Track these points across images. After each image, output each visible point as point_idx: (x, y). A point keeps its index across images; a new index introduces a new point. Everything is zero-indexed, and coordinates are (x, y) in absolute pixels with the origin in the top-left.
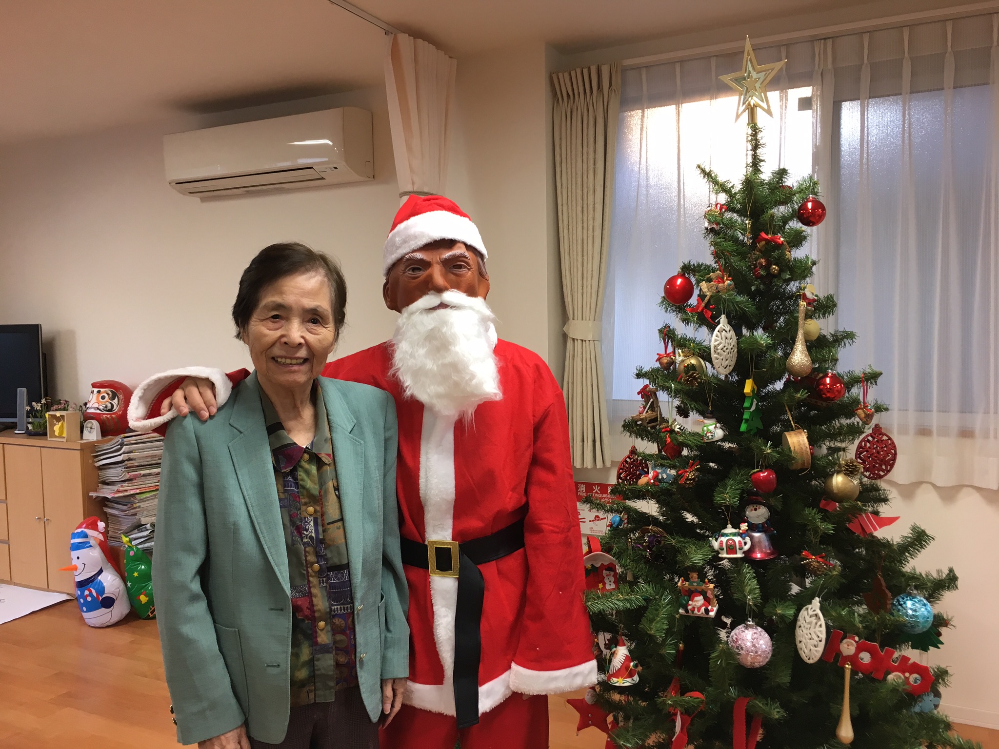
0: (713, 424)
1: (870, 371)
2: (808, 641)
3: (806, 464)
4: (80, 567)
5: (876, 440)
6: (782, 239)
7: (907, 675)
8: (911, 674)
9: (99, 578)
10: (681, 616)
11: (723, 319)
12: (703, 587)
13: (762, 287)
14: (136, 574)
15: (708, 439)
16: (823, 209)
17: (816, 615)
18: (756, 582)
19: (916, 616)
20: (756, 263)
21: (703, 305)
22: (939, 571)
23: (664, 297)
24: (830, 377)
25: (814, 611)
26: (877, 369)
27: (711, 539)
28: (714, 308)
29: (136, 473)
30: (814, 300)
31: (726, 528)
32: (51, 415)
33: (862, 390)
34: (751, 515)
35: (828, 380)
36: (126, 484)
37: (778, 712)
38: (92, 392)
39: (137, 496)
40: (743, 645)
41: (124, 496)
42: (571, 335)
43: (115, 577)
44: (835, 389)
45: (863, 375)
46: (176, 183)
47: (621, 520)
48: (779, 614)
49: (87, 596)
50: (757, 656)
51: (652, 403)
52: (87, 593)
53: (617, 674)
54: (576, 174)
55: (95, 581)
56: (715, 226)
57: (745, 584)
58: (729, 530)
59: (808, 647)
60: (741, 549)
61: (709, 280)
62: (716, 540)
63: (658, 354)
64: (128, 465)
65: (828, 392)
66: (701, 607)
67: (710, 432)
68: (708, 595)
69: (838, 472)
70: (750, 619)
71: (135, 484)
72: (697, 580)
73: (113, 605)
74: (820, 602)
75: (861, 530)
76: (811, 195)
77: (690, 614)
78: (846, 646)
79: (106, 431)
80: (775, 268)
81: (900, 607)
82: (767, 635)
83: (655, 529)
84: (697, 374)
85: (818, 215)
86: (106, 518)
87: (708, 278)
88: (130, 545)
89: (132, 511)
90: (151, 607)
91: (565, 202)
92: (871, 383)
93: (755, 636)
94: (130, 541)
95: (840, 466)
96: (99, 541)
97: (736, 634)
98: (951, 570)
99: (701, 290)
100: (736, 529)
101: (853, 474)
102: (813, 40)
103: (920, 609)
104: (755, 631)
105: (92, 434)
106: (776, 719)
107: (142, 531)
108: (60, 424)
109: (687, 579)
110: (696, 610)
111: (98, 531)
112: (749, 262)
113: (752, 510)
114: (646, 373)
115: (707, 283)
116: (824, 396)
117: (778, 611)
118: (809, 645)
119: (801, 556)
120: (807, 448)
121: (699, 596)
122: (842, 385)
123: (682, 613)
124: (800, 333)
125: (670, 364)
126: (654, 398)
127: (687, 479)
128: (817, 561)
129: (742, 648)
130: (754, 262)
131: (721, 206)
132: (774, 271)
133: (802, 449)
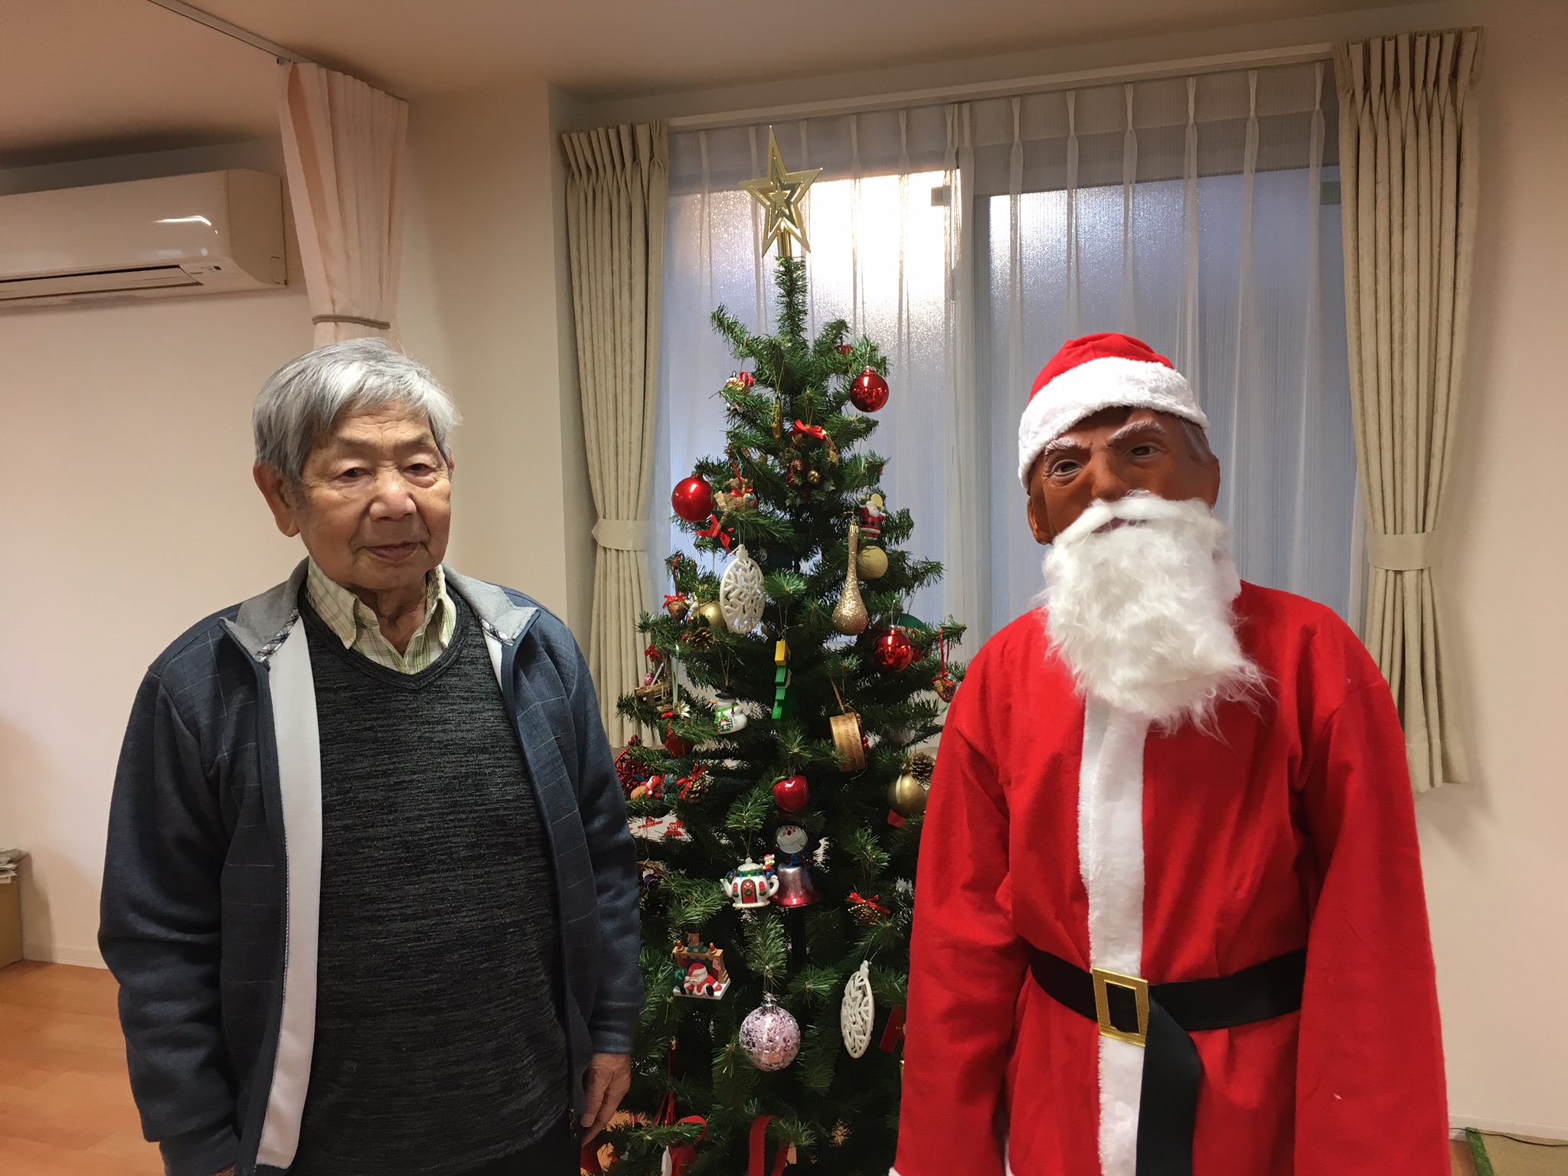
0: (730, 708)
1: (950, 623)
2: (853, 1025)
3: (857, 765)
6: (824, 432)
10: (677, 998)
11: (740, 550)
12: (707, 954)
13: (798, 501)
15: (723, 730)
16: (885, 386)
17: (863, 988)
18: (782, 942)
20: (790, 467)
21: (718, 526)
24: (893, 636)
25: (861, 981)
26: (960, 622)
27: (722, 880)
28: (733, 532)
30: (880, 519)
31: (744, 863)
33: (940, 650)
34: (780, 842)
35: (890, 640)
40: (755, 1039)
42: (601, 543)
44: (899, 653)
45: (940, 630)
48: (809, 989)
50: (775, 1054)
51: (663, 668)
54: (603, 290)
56: (737, 407)
57: (767, 945)
58: (749, 866)
59: (852, 1034)
60: (763, 893)
61: (727, 490)
62: (730, 883)
63: (666, 597)
65: (890, 657)
66: (702, 984)
67: (725, 720)
68: (714, 966)
69: (905, 773)
70: (768, 999)
72: (699, 943)
74: (869, 967)
76: (868, 367)
77: (688, 994)
80: (814, 475)
82: (792, 1019)
83: (652, 864)
84: (708, 633)
85: (878, 397)
87: (726, 487)
91: (587, 335)
92: (953, 641)
93: (776, 1023)
95: (909, 765)
97: (748, 1023)
100: (758, 863)
101: (923, 776)
102: (943, 103)
104: (776, 1016)
109: (685, 943)
110: (695, 988)
113: (784, 834)
114: (651, 624)
115: (725, 494)
116: (884, 663)
117: (810, 986)
118: (854, 1034)
119: (848, 900)
120: (858, 741)
121: (700, 968)
122: (909, 647)
123: (677, 993)
124: (850, 570)
125: (682, 613)
126: (665, 661)
127: (691, 792)
128: (868, 907)
129: (754, 1044)
130: (788, 464)
131: (747, 378)
132: (813, 480)
133: (851, 742)
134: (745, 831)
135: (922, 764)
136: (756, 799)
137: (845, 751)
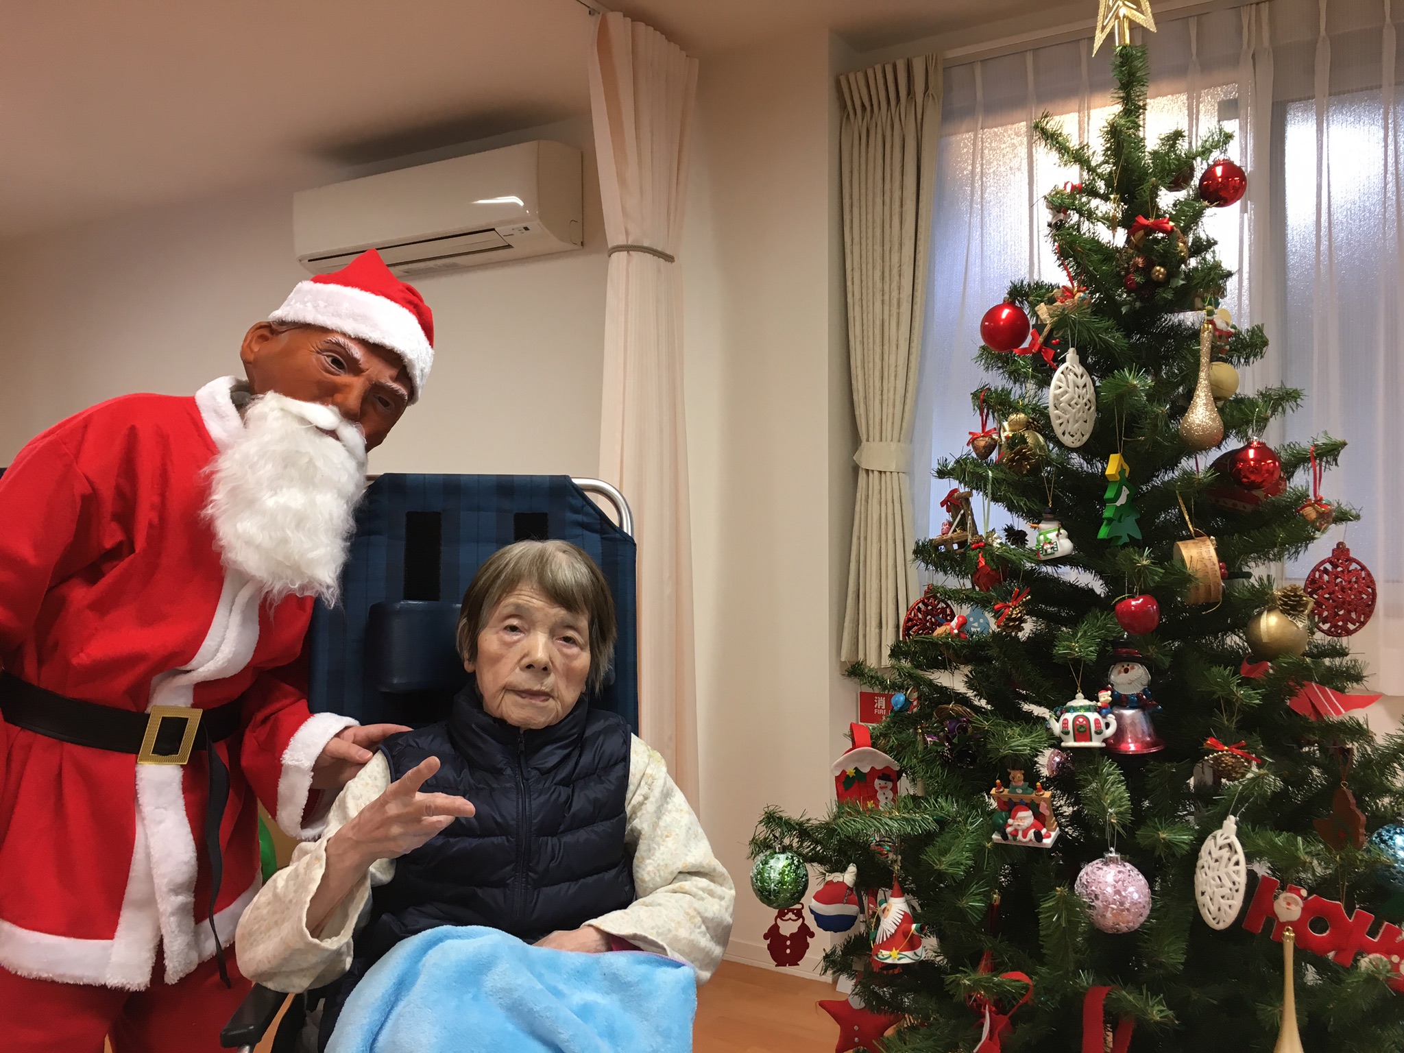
0: (1054, 530)
1: (1325, 441)
2: (1216, 889)
3: (1213, 593)
5: (1340, 569)
6: (1171, 224)
7: (1395, 959)
8: (1401, 958)
10: (996, 845)
11: (1071, 354)
12: (1034, 795)
13: (1138, 304)
15: (1047, 554)
16: (1243, 178)
17: (1230, 846)
18: (1124, 787)
20: (1128, 268)
21: (1041, 340)
23: (983, 348)
24: (1256, 448)
25: (1226, 838)
26: (1337, 437)
27: (1047, 717)
28: (1058, 343)
30: (1229, 335)
31: (1074, 698)
33: (1311, 471)
34: (1118, 681)
35: (1251, 453)
37: (1161, 1011)
40: (1098, 892)
42: (864, 465)
44: (1264, 468)
45: (1313, 449)
46: (309, 261)
47: (908, 701)
48: (1164, 839)
50: (1123, 911)
51: (963, 515)
53: (889, 944)
54: (874, 222)
56: (1062, 217)
57: (1105, 791)
58: (1080, 701)
59: (1215, 899)
60: (1099, 732)
61: (1051, 301)
62: (1058, 720)
63: (970, 433)
65: (1252, 472)
68: (1041, 810)
69: (1270, 610)
70: (1112, 849)
72: (1022, 783)
74: (1236, 823)
75: (1311, 710)
77: (1010, 841)
78: (1284, 904)
80: (1159, 271)
81: (1382, 846)
82: (1141, 877)
83: (959, 708)
84: (1029, 450)
85: (1234, 187)
87: (1049, 299)
91: (856, 265)
92: (1327, 462)
93: (1121, 876)
95: (1273, 600)
97: (1087, 874)
99: (1038, 317)
100: (1091, 700)
101: (1297, 610)
102: (1239, 6)
104: (1121, 868)
106: (1157, 1023)
109: (1006, 783)
110: (1020, 834)
112: (1117, 267)
113: (1120, 672)
114: (953, 469)
115: (1049, 306)
116: (1245, 480)
117: (1163, 835)
118: (1217, 898)
119: (1205, 746)
120: (1214, 564)
121: (1026, 810)
122: (1277, 464)
123: (997, 839)
124: (1202, 375)
125: (990, 449)
126: (965, 508)
127: (1010, 619)
128: (1232, 754)
129: (1096, 897)
130: (1126, 266)
131: (1073, 187)
132: (1158, 276)
133: (1206, 566)
134: (1077, 662)
135: (1296, 596)
136: (1085, 632)
137: (1199, 575)
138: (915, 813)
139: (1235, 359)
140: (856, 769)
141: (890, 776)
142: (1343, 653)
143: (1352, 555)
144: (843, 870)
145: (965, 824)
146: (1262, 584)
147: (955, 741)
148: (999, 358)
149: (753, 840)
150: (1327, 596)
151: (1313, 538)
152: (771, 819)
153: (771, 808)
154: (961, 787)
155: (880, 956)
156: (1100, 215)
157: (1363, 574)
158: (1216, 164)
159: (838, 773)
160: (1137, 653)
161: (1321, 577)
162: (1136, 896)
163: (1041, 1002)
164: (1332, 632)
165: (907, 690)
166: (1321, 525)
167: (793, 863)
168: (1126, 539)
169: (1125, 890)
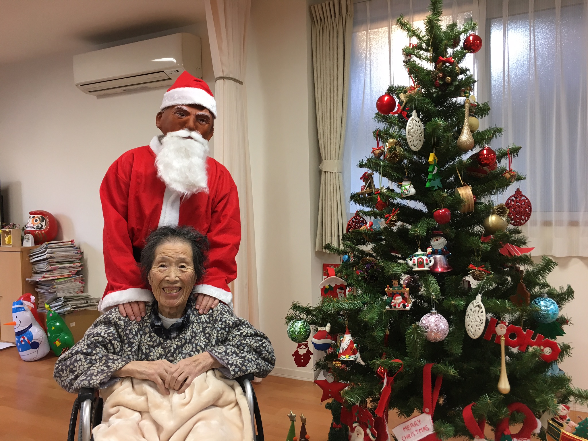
0: (408, 185)
1: (513, 147)
2: (474, 323)
3: (471, 207)
4: (18, 323)
5: (518, 199)
6: (453, 59)
7: (542, 348)
8: (545, 347)
9: (30, 330)
10: (388, 311)
11: (414, 113)
12: (402, 290)
13: (440, 93)
14: (53, 328)
15: (406, 195)
16: (481, 41)
17: (479, 306)
18: (438, 285)
19: (548, 310)
20: (436, 78)
21: (401, 108)
22: (562, 288)
23: (377, 114)
24: (487, 150)
25: (477, 303)
26: (518, 145)
27: (407, 259)
28: (409, 109)
29: (55, 266)
30: (475, 106)
31: (417, 251)
32: (3, 231)
33: (508, 159)
34: (434, 244)
35: (485, 152)
36: (49, 273)
37: (454, 371)
38: (30, 217)
39: (56, 281)
40: (428, 325)
41: (48, 281)
42: (324, 170)
43: (40, 330)
44: (490, 158)
45: (508, 150)
46: (81, 85)
47: (349, 258)
48: (453, 304)
49: (22, 341)
50: (438, 332)
51: (370, 182)
52: (22, 339)
53: (344, 353)
54: (326, 68)
55: (27, 332)
56: (409, 58)
57: (430, 287)
58: (420, 252)
60: (427, 264)
61: (405, 92)
62: (411, 260)
63: (373, 148)
64: (50, 261)
65: (485, 159)
66: (400, 303)
67: (407, 190)
68: (405, 296)
69: (493, 214)
70: (433, 309)
71: (55, 273)
72: (398, 285)
73: (38, 347)
74: (481, 297)
75: (508, 253)
77: (393, 309)
78: (499, 329)
79: (38, 241)
80: (448, 79)
81: (536, 305)
82: (445, 319)
83: (371, 259)
84: (397, 153)
85: (477, 45)
86: (36, 294)
88: (50, 310)
89: (52, 290)
90: (63, 348)
91: (319, 86)
92: (514, 155)
93: (437, 319)
94: (51, 308)
95: (494, 210)
96: (31, 308)
97: (424, 319)
98: (569, 287)
99: (400, 99)
100: (424, 251)
101: (503, 214)
103: (550, 305)
104: (437, 316)
105: (29, 243)
106: (452, 375)
107: (58, 302)
108: (9, 236)
109: (391, 286)
110: (397, 305)
111: (31, 302)
112: (431, 78)
113: (435, 241)
114: (365, 164)
115: (404, 94)
116: (482, 162)
117: (453, 302)
118: (474, 326)
119: (469, 268)
120: (471, 196)
121: (399, 296)
122: (495, 156)
123: (388, 308)
124: (466, 121)
125: (380, 155)
126: (371, 179)
127: (391, 221)
128: (479, 270)
129: (428, 328)
130: (435, 77)
131: (413, 45)
132: (448, 81)
133: (468, 197)
134: (418, 236)
135: (503, 208)
136: (421, 225)
137: (466, 200)
138: (354, 300)
139: (477, 116)
140: (329, 285)
141: (342, 288)
142: (519, 232)
143: (523, 193)
144: (325, 326)
145: (374, 304)
146: (489, 204)
147: (370, 271)
148: (383, 117)
149: (287, 317)
150: (513, 210)
151: (509, 185)
152: (295, 307)
153: (295, 302)
154: (372, 290)
155: (341, 358)
156: (424, 57)
157: (527, 201)
158: (470, 36)
159: (322, 287)
160: (442, 233)
161: (511, 202)
162: (443, 327)
163: (406, 371)
164: (515, 224)
165: (349, 253)
166: (512, 180)
167: (304, 324)
168: (437, 188)
169: (439, 324)
